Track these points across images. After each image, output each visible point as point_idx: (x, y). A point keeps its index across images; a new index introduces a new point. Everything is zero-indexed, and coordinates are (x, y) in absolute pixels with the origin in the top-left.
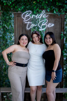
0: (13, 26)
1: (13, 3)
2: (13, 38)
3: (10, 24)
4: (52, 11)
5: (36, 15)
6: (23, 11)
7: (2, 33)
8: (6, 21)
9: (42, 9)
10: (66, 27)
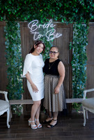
0: (20, 36)
1: (18, 12)
2: (20, 50)
3: (16, 34)
4: (60, 20)
5: (43, 24)
6: (29, 20)
7: (8, 44)
8: (11, 32)
9: (50, 17)
10: (74, 37)
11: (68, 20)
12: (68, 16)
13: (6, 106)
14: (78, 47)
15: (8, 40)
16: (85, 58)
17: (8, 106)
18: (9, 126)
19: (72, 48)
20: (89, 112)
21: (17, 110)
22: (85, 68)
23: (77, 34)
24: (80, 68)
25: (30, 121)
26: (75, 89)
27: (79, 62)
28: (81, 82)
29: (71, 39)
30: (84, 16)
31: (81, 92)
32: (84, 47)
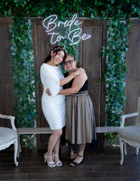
0: (31, 39)
1: (28, 3)
2: (32, 58)
3: (27, 36)
4: (88, 15)
5: (64, 21)
6: (44, 15)
7: (15, 50)
8: (19, 32)
9: (73, 11)
10: (109, 39)
11: (100, 15)
12: (100, 9)
13: (13, 136)
14: (114, 54)
15: (15, 45)
16: (124, 69)
17: (16, 136)
18: (17, 164)
19: (106, 55)
20: (128, 145)
21: (28, 141)
22: (124, 84)
23: (113, 35)
24: (117, 84)
25: (46, 157)
26: (109, 113)
27: (115, 76)
28: (118, 104)
29: (104, 42)
30: (123, 9)
31: (118, 118)
32: (123, 54)
